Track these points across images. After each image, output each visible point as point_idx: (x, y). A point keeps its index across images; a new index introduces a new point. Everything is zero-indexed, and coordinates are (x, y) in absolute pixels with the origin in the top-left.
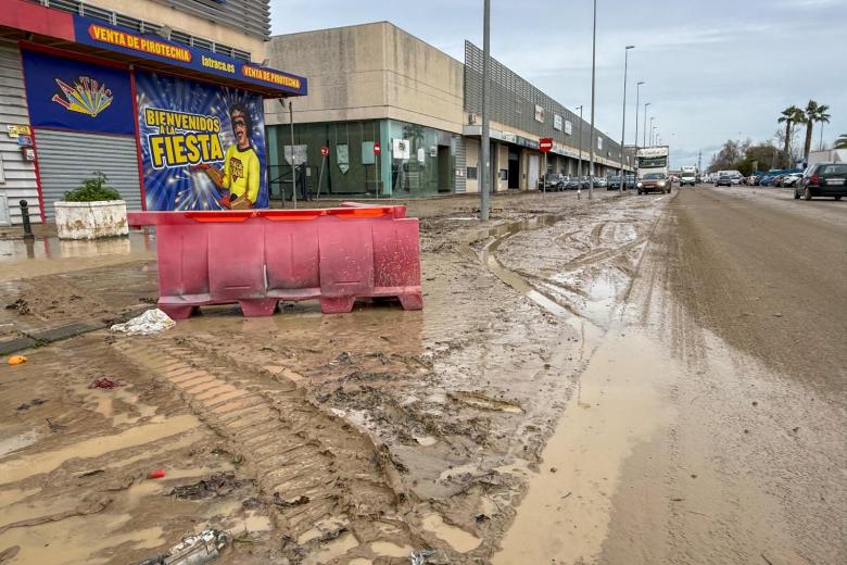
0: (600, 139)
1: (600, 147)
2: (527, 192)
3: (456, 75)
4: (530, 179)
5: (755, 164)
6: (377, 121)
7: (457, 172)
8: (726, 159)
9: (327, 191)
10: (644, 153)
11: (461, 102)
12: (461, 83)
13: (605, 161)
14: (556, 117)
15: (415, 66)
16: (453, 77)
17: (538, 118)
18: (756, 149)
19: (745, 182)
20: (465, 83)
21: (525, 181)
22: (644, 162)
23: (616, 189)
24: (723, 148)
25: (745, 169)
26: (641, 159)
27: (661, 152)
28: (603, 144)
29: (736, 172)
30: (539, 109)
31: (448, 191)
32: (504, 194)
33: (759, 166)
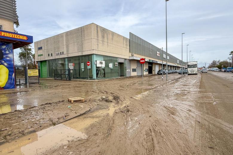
0: (178, 60)
1: (178, 62)
2: (155, 75)
3: (126, 42)
4: (156, 71)
5: (222, 66)
6: (91, 55)
7: (127, 70)
8: (213, 65)
9: (79, 77)
10: (189, 64)
11: (129, 50)
12: (128, 44)
13: (180, 66)
14: (164, 55)
15: (107, 38)
16: (125, 42)
17: (158, 55)
18: (222, 62)
19: (221, 71)
20: (130, 44)
21: (154, 72)
22: (189, 66)
23: (181, 74)
24: (212, 62)
25: (220, 67)
26: (188, 66)
27: (195, 63)
28: (179, 62)
29: (217, 68)
30: (158, 52)
31: (123, 76)
32: (146, 76)
33: (224, 66)
